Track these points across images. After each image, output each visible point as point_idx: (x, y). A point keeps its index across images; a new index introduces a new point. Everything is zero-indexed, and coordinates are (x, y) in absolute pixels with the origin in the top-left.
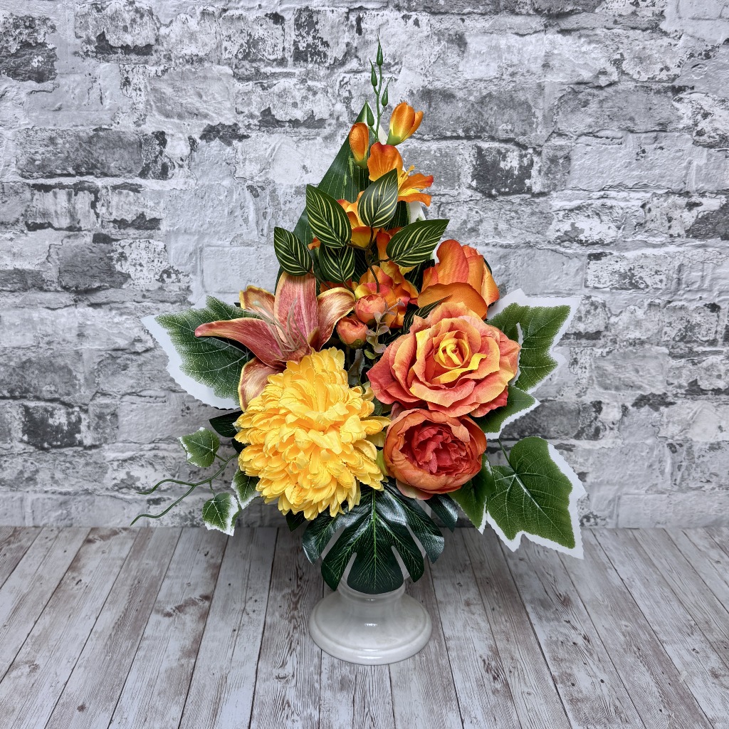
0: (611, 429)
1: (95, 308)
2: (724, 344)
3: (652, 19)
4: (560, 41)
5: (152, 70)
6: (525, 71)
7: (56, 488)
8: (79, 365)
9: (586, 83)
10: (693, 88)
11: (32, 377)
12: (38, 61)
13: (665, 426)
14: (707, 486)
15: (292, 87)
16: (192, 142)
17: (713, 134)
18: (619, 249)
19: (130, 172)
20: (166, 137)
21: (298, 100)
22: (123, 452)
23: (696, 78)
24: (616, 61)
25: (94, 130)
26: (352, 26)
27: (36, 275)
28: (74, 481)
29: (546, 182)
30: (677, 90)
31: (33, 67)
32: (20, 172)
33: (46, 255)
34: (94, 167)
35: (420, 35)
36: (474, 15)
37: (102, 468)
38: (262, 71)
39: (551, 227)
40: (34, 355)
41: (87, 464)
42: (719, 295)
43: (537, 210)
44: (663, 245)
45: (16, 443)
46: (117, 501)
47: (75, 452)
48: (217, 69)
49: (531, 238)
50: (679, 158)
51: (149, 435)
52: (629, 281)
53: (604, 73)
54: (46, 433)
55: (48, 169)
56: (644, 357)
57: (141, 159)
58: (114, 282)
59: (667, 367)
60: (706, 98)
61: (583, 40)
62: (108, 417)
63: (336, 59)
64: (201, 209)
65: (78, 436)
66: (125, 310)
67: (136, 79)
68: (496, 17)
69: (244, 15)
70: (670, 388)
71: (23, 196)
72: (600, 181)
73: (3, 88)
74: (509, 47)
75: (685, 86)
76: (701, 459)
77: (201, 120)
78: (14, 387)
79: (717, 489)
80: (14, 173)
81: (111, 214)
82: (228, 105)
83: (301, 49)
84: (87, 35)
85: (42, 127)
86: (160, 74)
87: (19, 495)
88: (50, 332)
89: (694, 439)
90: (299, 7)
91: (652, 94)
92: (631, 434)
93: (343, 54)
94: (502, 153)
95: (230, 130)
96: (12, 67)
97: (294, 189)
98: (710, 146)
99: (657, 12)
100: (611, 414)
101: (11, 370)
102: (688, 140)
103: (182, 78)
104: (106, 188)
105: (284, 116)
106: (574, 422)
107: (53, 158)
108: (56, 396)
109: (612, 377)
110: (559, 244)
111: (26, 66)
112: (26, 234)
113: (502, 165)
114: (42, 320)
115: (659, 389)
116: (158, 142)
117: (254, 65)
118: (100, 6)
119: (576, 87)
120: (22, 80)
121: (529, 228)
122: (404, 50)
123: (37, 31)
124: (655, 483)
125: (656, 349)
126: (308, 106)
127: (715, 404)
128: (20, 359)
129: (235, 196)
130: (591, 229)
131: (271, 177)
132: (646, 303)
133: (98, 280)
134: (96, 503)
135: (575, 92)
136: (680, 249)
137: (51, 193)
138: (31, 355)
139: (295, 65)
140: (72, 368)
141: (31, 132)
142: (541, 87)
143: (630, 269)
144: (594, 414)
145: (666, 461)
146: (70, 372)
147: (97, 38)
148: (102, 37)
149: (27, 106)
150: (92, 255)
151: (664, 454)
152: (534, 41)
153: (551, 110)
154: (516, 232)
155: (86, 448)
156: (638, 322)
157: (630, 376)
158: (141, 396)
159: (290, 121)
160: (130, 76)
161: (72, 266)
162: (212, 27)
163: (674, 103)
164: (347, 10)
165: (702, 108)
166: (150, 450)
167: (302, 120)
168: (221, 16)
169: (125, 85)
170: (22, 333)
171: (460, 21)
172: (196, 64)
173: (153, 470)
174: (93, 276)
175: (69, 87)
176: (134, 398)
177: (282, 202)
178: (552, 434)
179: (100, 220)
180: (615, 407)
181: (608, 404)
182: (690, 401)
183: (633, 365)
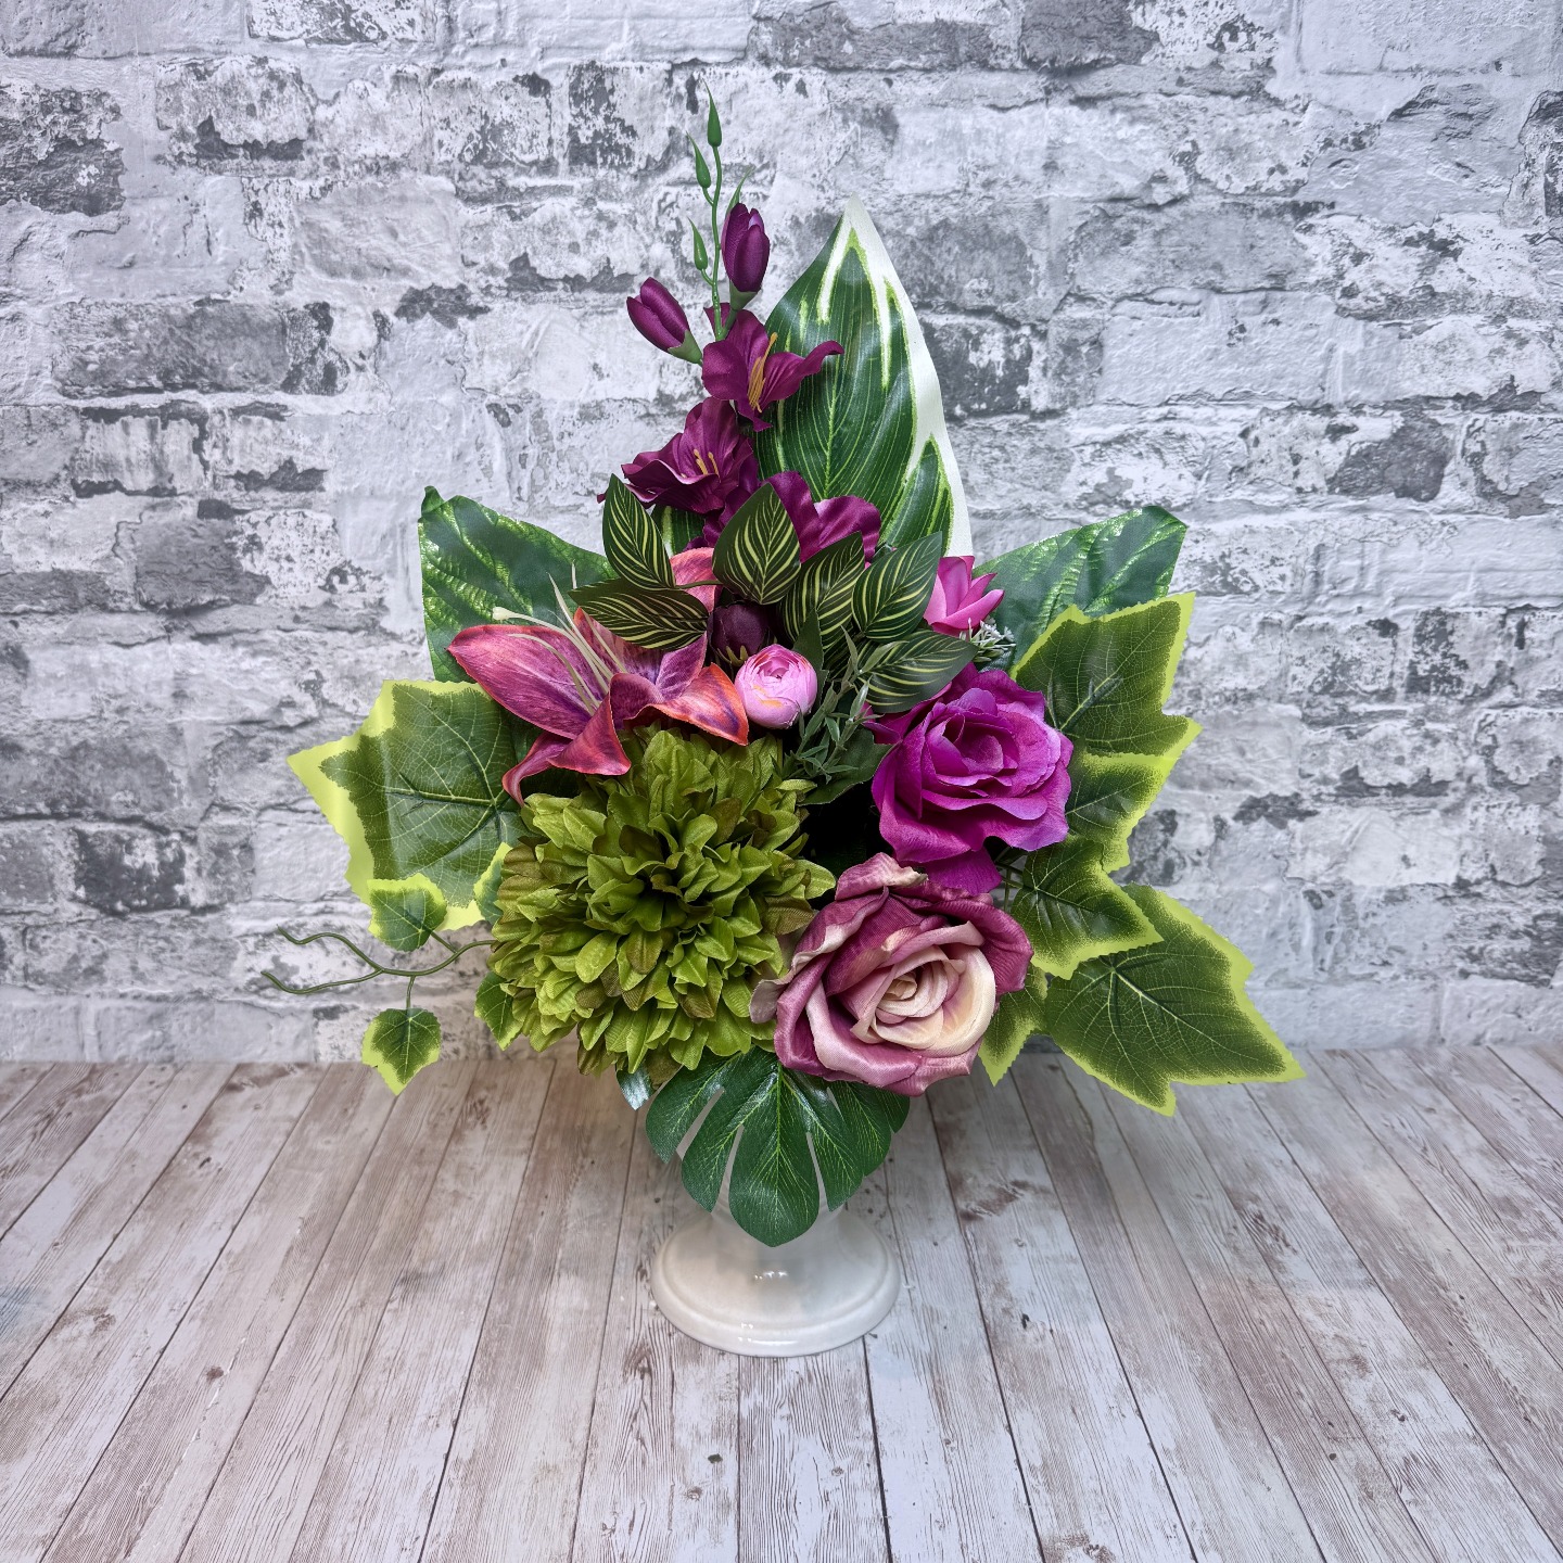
0: (1196, 864)
1: (204, 643)
2: (1407, 699)
3: (1251, 74)
4: (1076, 120)
5: (302, 186)
6: (1011, 176)
7: (139, 988)
8: (178, 753)
9: (1127, 200)
10: (1332, 206)
11: (91, 777)
12: (89, 175)
13: (1299, 858)
14: (1384, 973)
15: (568, 213)
16: (382, 323)
17: (1373, 294)
18: (1201, 518)
19: (264, 381)
20: (332, 314)
21: (580, 237)
22: (264, 918)
23: (1337, 187)
24: (1183, 155)
25: (198, 303)
26: (679, 97)
27: (92, 581)
28: (174, 974)
29: (1058, 390)
30: (1303, 210)
31: (79, 185)
32: (59, 385)
33: (111, 543)
34: (198, 373)
35: (809, 110)
36: (911, 73)
37: (227, 950)
38: (511, 183)
39: (1069, 477)
40: (93, 734)
41: (198, 942)
42: (1396, 603)
43: (1042, 445)
44: (1285, 508)
45: (63, 903)
46: (258, 1013)
47: (175, 919)
48: (424, 181)
49: (1033, 499)
50: (1310, 340)
51: (314, 885)
52: (1224, 580)
53: (1161, 179)
54: (119, 883)
55: (113, 380)
56: (1254, 724)
57: (285, 356)
58: (239, 592)
59: (1299, 743)
60: (1359, 225)
61: (1119, 116)
62: (235, 852)
63: (649, 160)
64: (402, 450)
65: (179, 888)
66: (262, 646)
67: (273, 205)
68: (952, 75)
69: (474, 78)
70: (1306, 784)
71: (66, 432)
72: (1160, 387)
73: (23, 227)
74: (979, 132)
75: (1317, 203)
76: (1371, 920)
77: (396, 279)
78: (58, 796)
79: (1403, 979)
80: (49, 388)
81: (230, 462)
82: (447, 249)
83: (583, 140)
84: (179, 124)
85: (100, 300)
86: (317, 194)
87: (71, 1002)
88: (122, 689)
89: (1357, 882)
90: (577, 62)
91: (1255, 218)
92: (1234, 873)
93: (662, 150)
94: (971, 336)
95: (453, 298)
96: (40, 186)
97: (577, 410)
98: (1369, 317)
99: (1260, 62)
100: (1194, 834)
101: (50, 764)
102: (1325, 306)
103: (360, 202)
104: (221, 412)
105: (554, 269)
107: (120, 358)
108: (137, 812)
109: (1193, 763)
110: (1086, 509)
111: (65, 184)
112: (74, 504)
113: (973, 358)
114: (106, 666)
115: (1285, 787)
116: (315, 323)
117: (495, 173)
118: (202, 69)
119: (1109, 208)
120: (61, 211)
121: (1026, 478)
122: (779, 141)
123: (84, 118)
124: (1282, 966)
125: (1276, 709)
126: (600, 250)
127: (1394, 814)
128: (68, 742)
129: (465, 425)
130: (1145, 479)
131: (532, 386)
132: (1256, 620)
133: (209, 589)
134: (216, 1017)
135: (1108, 218)
136: (1318, 516)
137: (118, 424)
138: (88, 734)
139: (571, 171)
140: (165, 759)
141: (78, 310)
142: (1041, 208)
143: (1223, 556)
144: (1161, 836)
145: (1302, 926)
146: (161, 766)
147: (198, 128)
148: (207, 128)
149: (69, 260)
150: (196, 540)
151: (1298, 911)
152: (1026, 121)
153: (1063, 251)
154: (1003, 487)
155: (195, 911)
156: (1240, 657)
157: (1228, 760)
158: (296, 811)
159: (566, 279)
160: (262, 199)
161: (160, 563)
162: (414, 102)
163: (1298, 235)
164: (668, 67)
165: (1350, 244)
166: (316, 914)
167: (588, 277)
168: (430, 82)
169: (252, 216)
170: (69, 693)
171: (883, 85)
172: (384, 174)
173: (323, 953)
174: (200, 582)
175: (148, 223)
176: (283, 815)
177: (555, 435)
179: (210, 473)
180: (1201, 821)
181: (1188, 815)
182: (1345, 809)
183: (1234, 740)
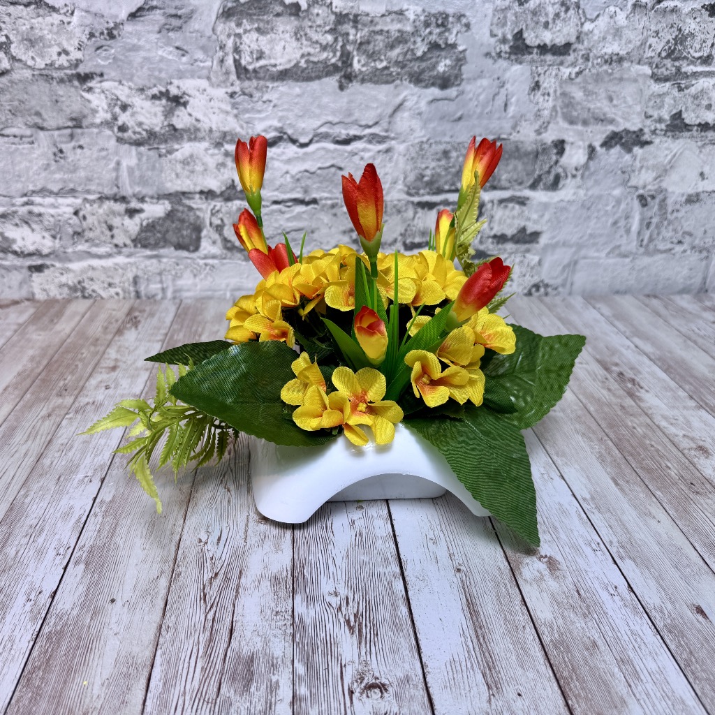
0: (574, 176)
13: (637, 173)
14: (678, 249)
56: (621, 79)
59: (647, 93)
70: (648, 122)
76: (675, 214)
89: (670, 190)
92: (597, 182)
100: (575, 156)
106: (530, 168)
109: (579, 107)
115: (634, 124)
124: (618, 243)
125: (636, 68)
127: (700, 143)
144: (554, 158)
145: (633, 218)
151: (632, 208)
156: (617, 30)
157: (601, 105)
178: (504, 183)
180: (579, 147)
181: (572, 143)
182: (670, 140)
183: (607, 90)
